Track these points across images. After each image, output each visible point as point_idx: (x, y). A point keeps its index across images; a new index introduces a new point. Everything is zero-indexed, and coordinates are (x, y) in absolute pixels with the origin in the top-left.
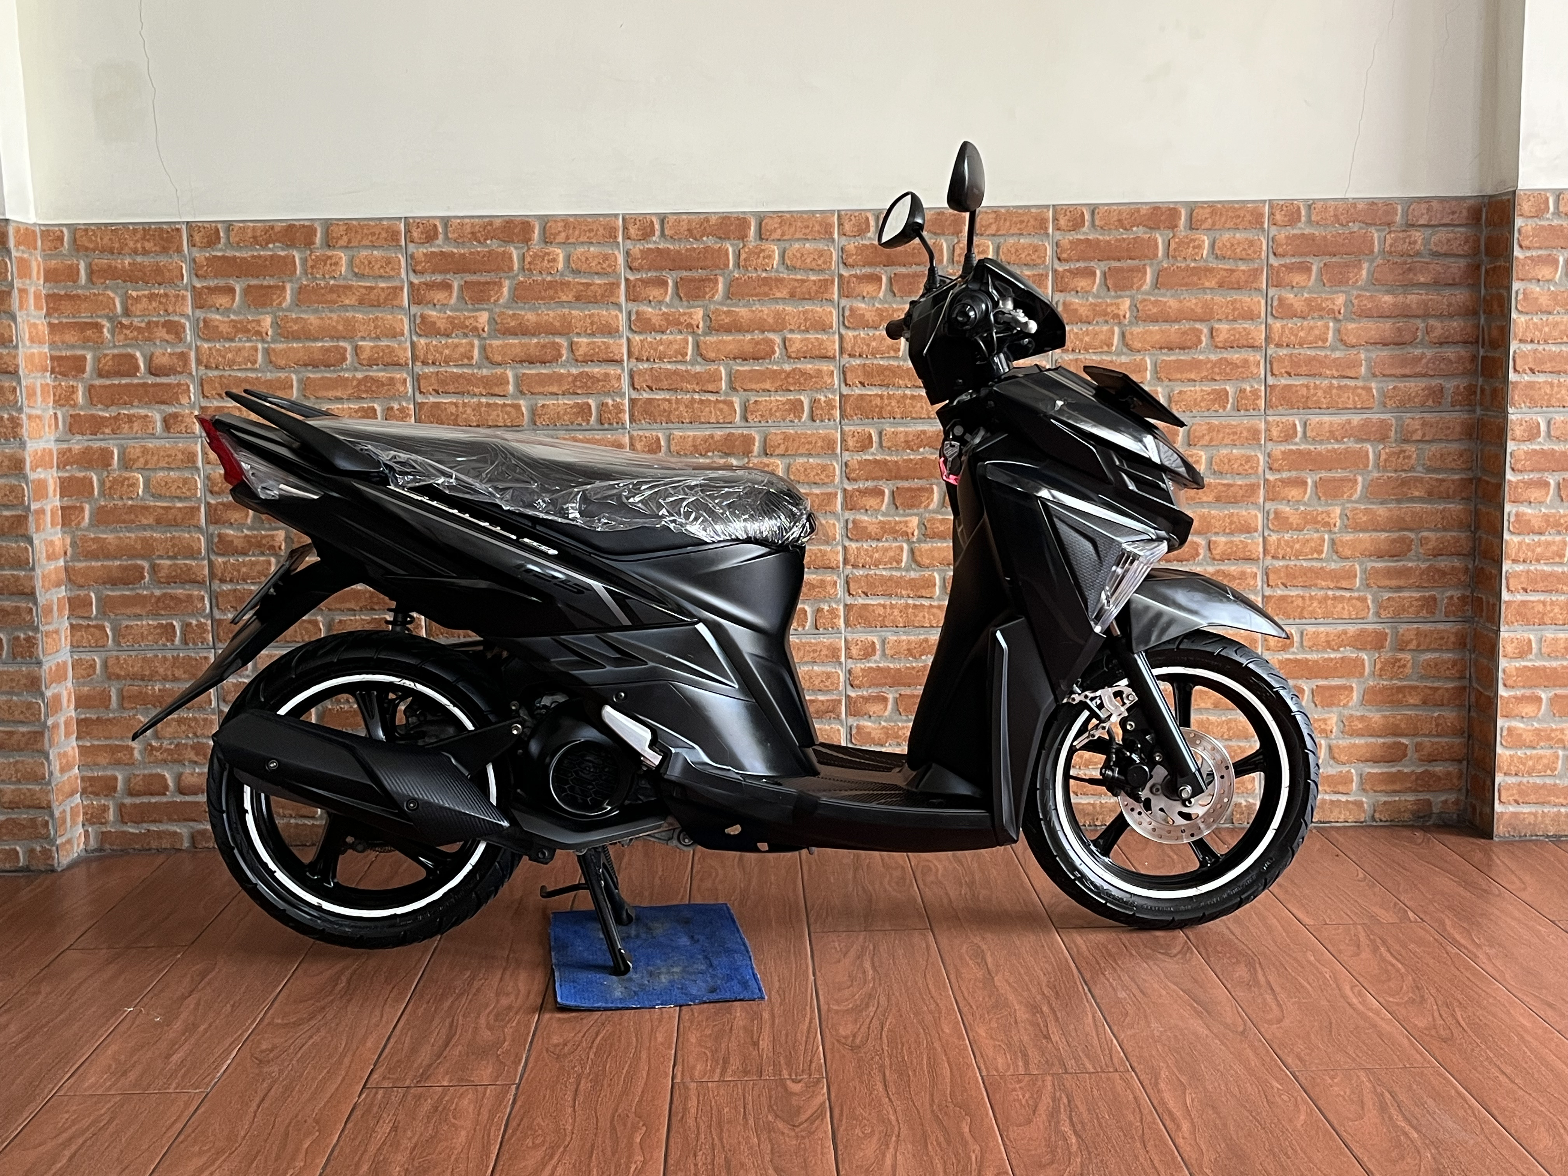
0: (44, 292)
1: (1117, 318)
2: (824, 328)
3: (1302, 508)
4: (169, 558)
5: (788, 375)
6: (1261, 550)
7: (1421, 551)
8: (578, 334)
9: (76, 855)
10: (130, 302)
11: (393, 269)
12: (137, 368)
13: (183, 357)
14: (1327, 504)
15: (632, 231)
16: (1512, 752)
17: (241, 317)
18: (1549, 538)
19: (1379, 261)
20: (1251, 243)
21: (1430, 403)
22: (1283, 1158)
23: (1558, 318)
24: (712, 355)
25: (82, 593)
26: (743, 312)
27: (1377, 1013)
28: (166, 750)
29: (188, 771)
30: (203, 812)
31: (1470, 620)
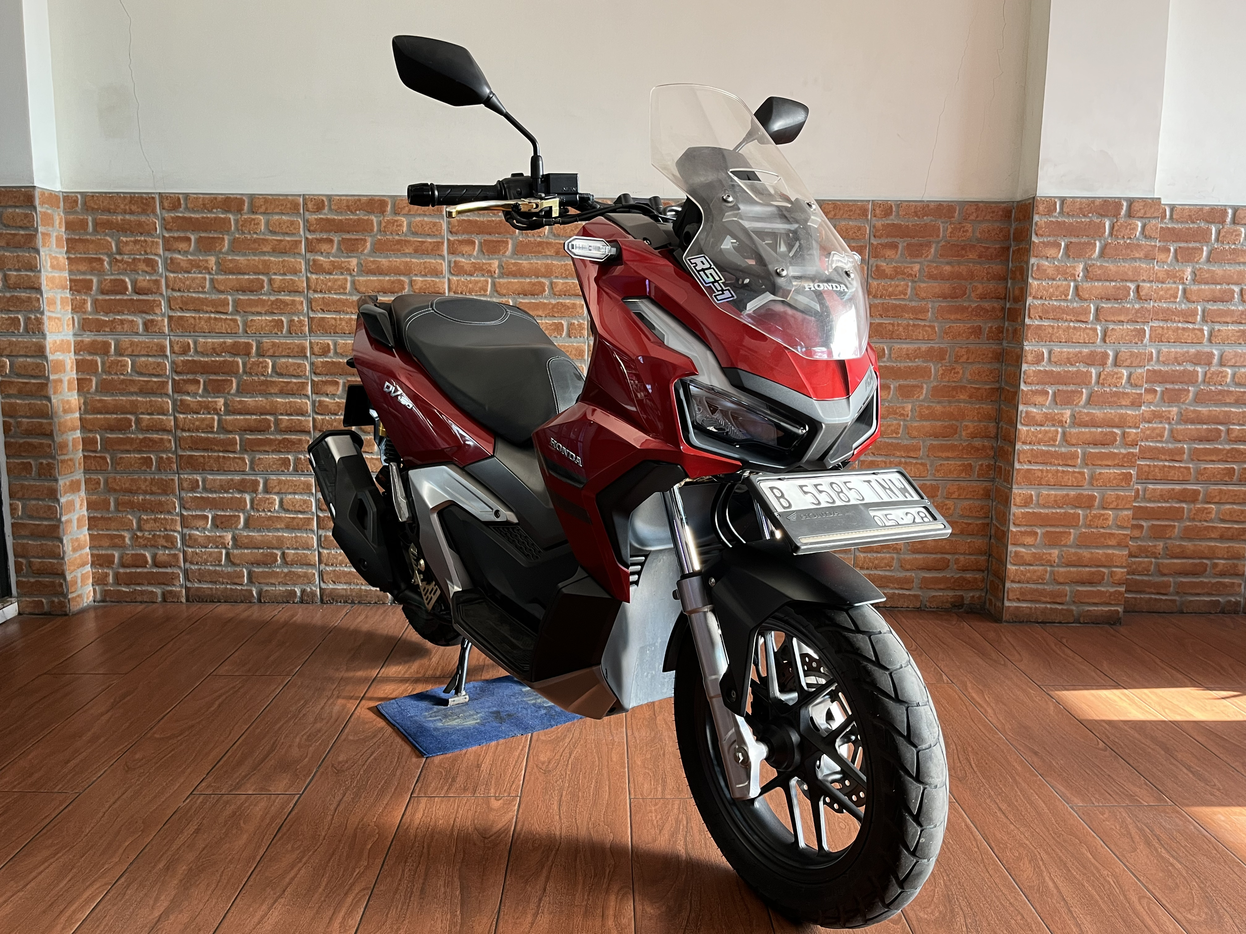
0: (64, 237)
3: (887, 404)
4: (149, 414)
5: (554, 306)
7: (964, 433)
8: (416, 275)
9: (85, 604)
10: (121, 245)
11: (295, 229)
12: (127, 289)
13: (157, 282)
14: (903, 402)
16: (1017, 568)
17: (196, 258)
18: (1047, 429)
19: (943, 243)
20: (859, 229)
21: (973, 337)
23: (1059, 283)
24: (504, 292)
25: (91, 435)
26: (524, 263)
28: (146, 538)
29: (161, 552)
30: (170, 579)
31: (993, 480)
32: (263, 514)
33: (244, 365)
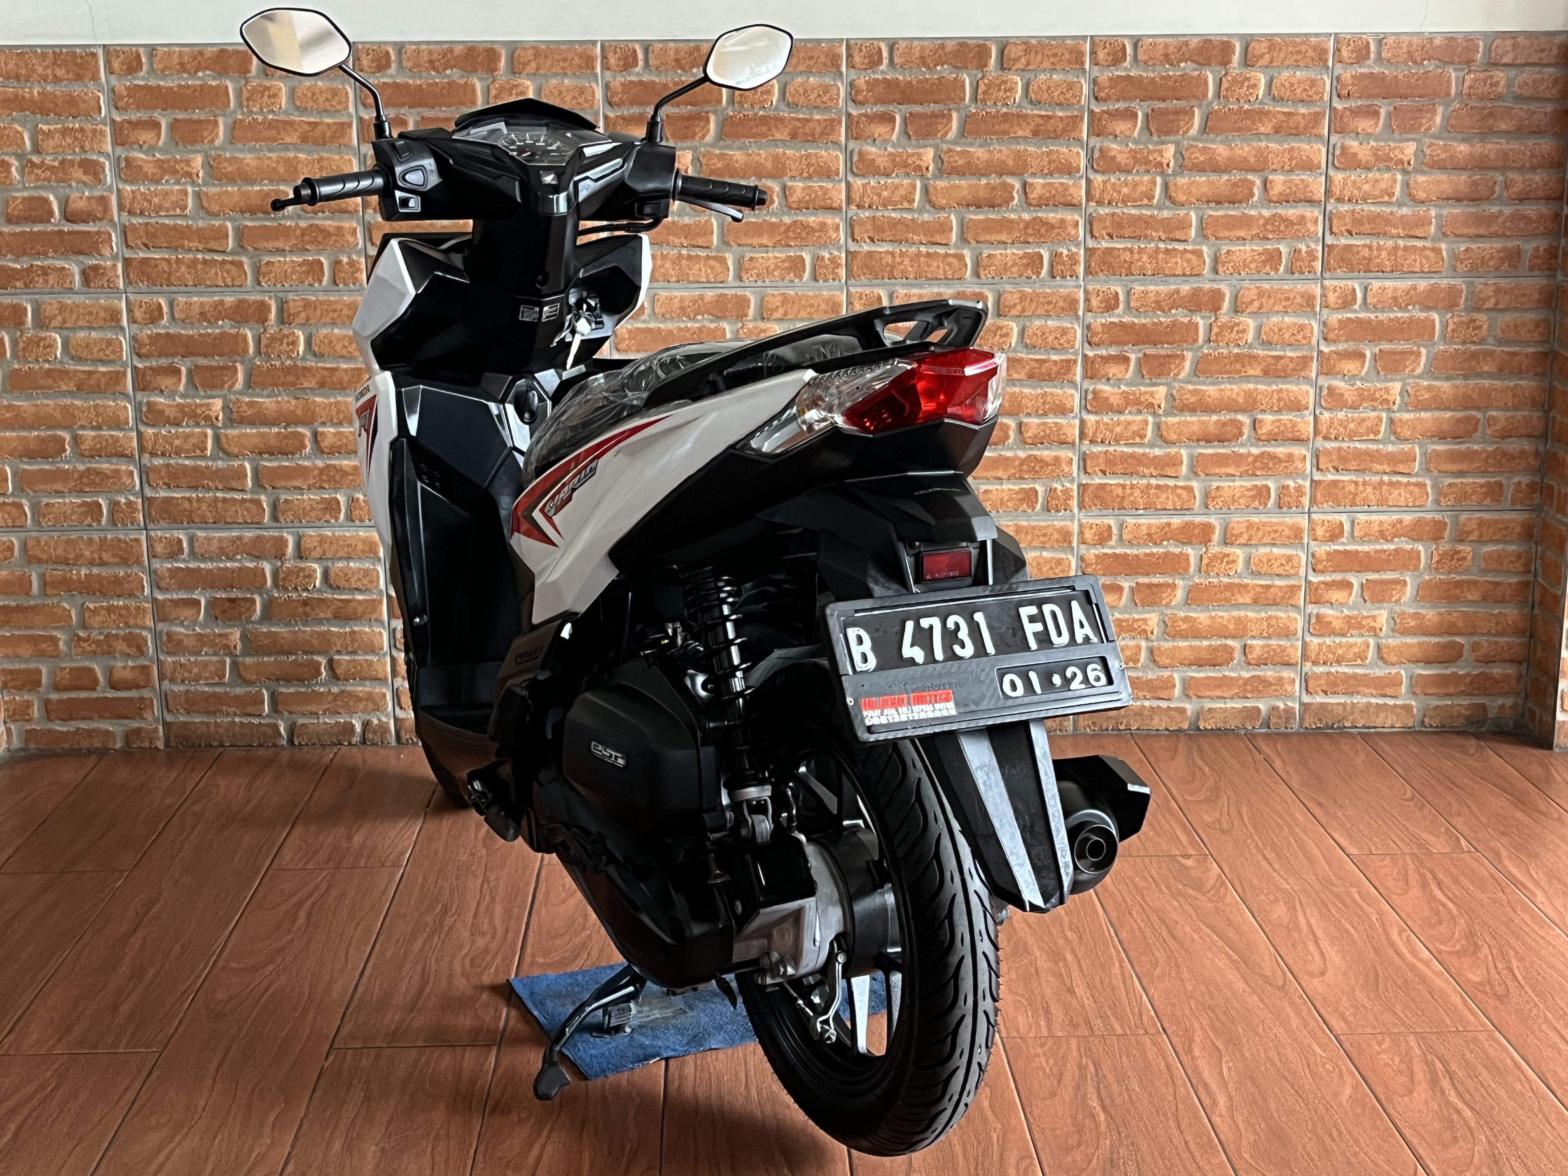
1: (1160, 167)
2: (828, 174)
4: (93, 428)
5: (788, 228)
6: (1311, 429)
7: (1488, 432)
10: (40, 137)
11: (340, 103)
12: (51, 213)
13: (103, 201)
14: (1386, 380)
15: (612, 61)
17: (168, 156)
19: (1456, 105)
20: (1313, 83)
21: (1506, 266)
22: (1326, 1138)
26: (737, 155)
27: (1428, 964)
28: (97, 642)
29: (120, 664)
30: (138, 709)
31: (1537, 509)
32: (295, 596)
33: (258, 341)
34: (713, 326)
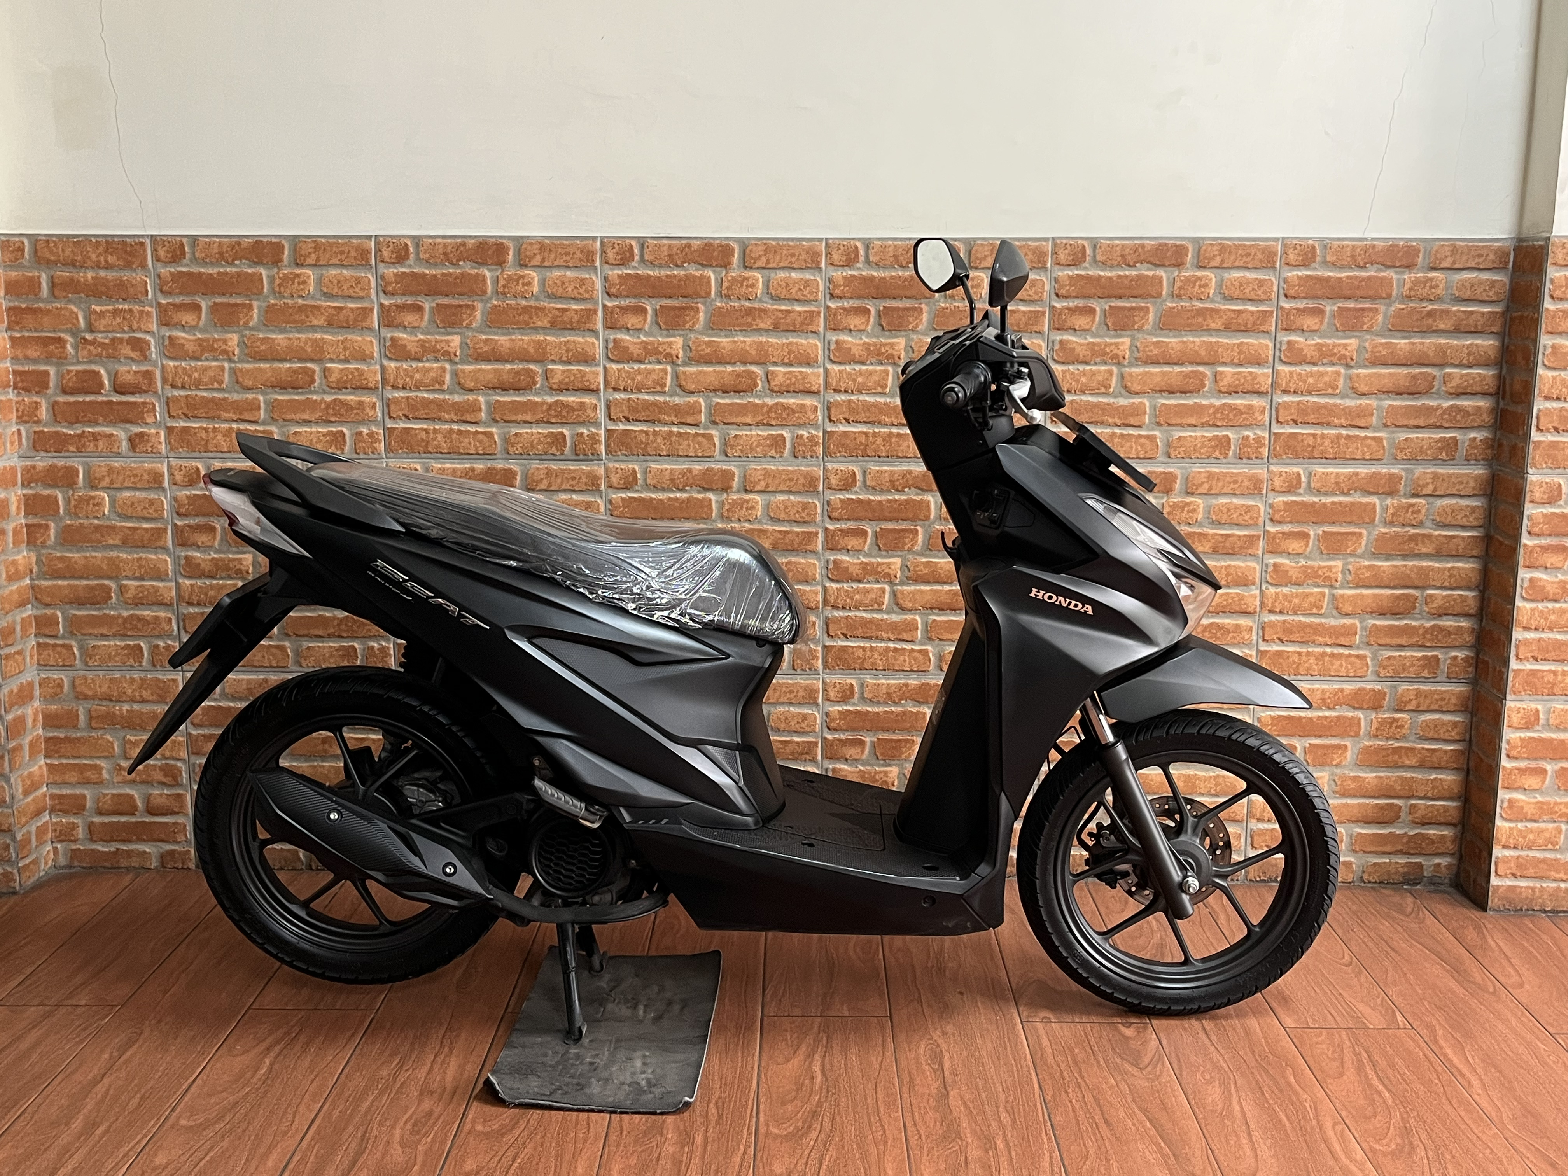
0: (4, 305)
1: (1117, 359)
2: (808, 360)
3: (1303, 562)
4: (136, 579)
5: (771, 408)
6: (1258, 603)
7: (1426, 609)
8: (554, 362)
9: (42, 873)
10: (93, 317)
11: (362, 289)
12: (101, 385)
13: (148, 375)
14: (1329, 559)
15: (611, 255)
16: (1512, 825)
17: (208, 335)
19: (1397, 305)
20: (1261, 283)
21: (1444, 456)
24: (692, 387)
25: (48, 612)
26: (724, 341)
29: (157, 792)
30: (172, 833)
31: (1474, 682)
34: (700, 496)
